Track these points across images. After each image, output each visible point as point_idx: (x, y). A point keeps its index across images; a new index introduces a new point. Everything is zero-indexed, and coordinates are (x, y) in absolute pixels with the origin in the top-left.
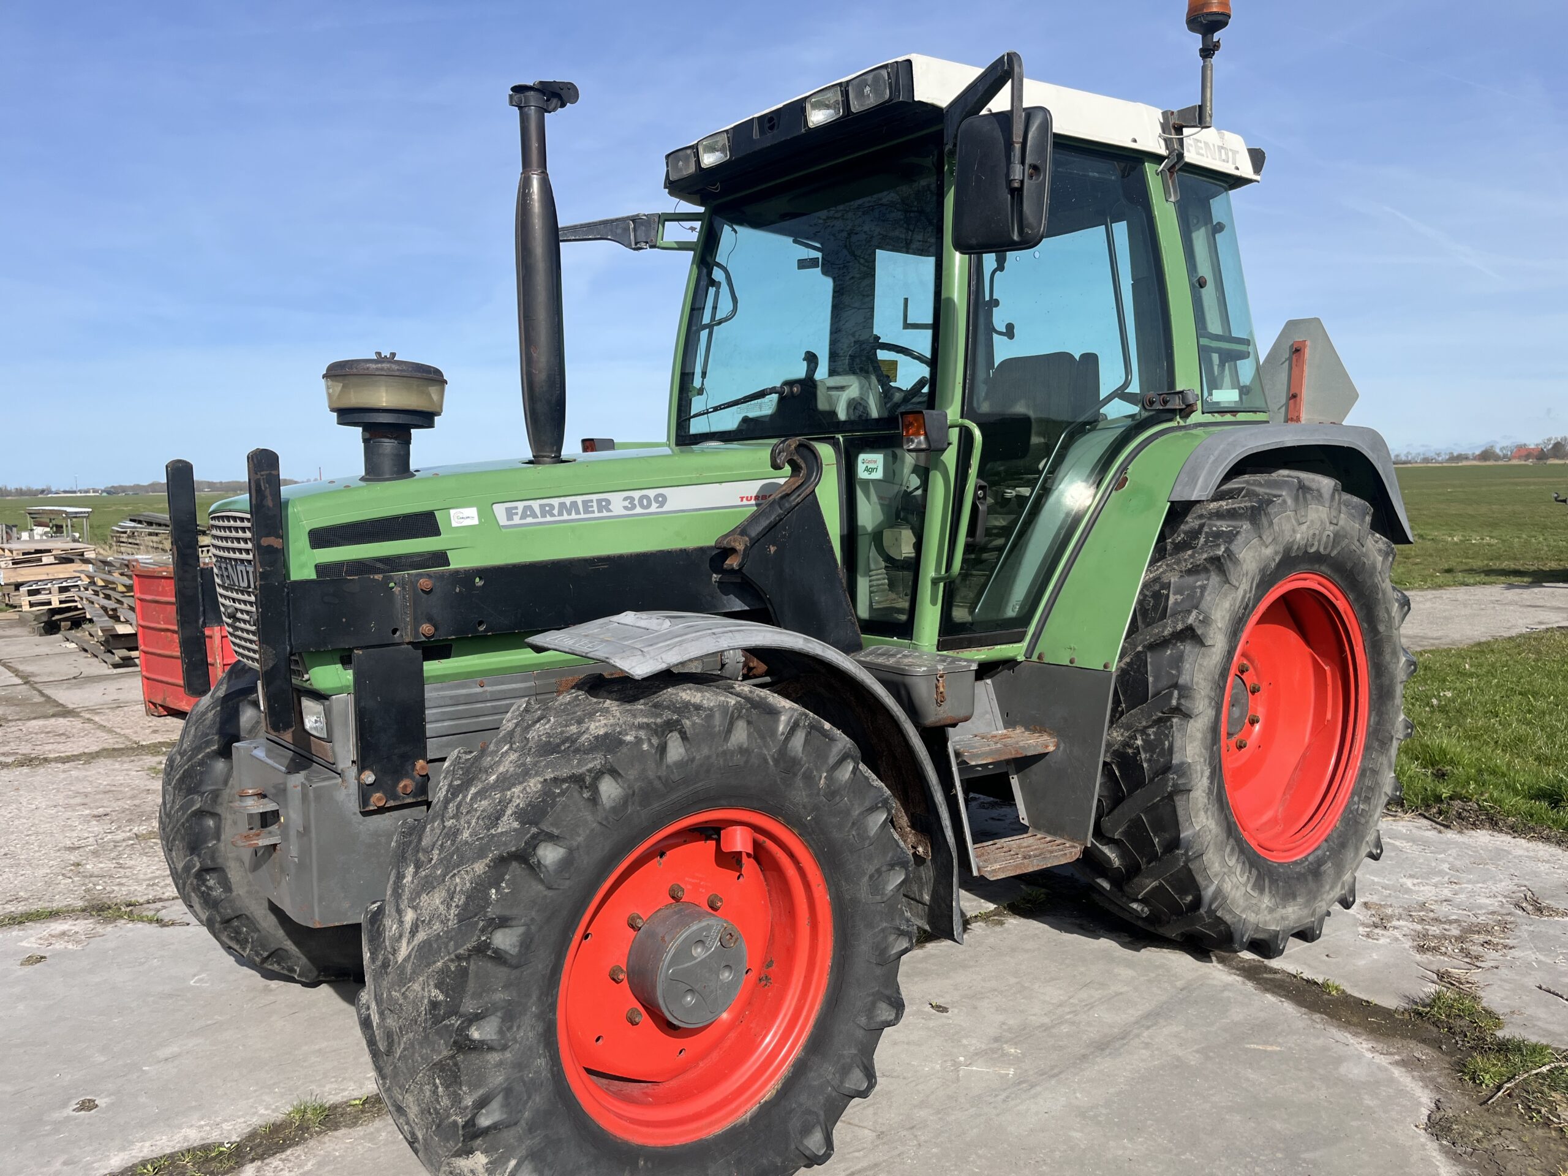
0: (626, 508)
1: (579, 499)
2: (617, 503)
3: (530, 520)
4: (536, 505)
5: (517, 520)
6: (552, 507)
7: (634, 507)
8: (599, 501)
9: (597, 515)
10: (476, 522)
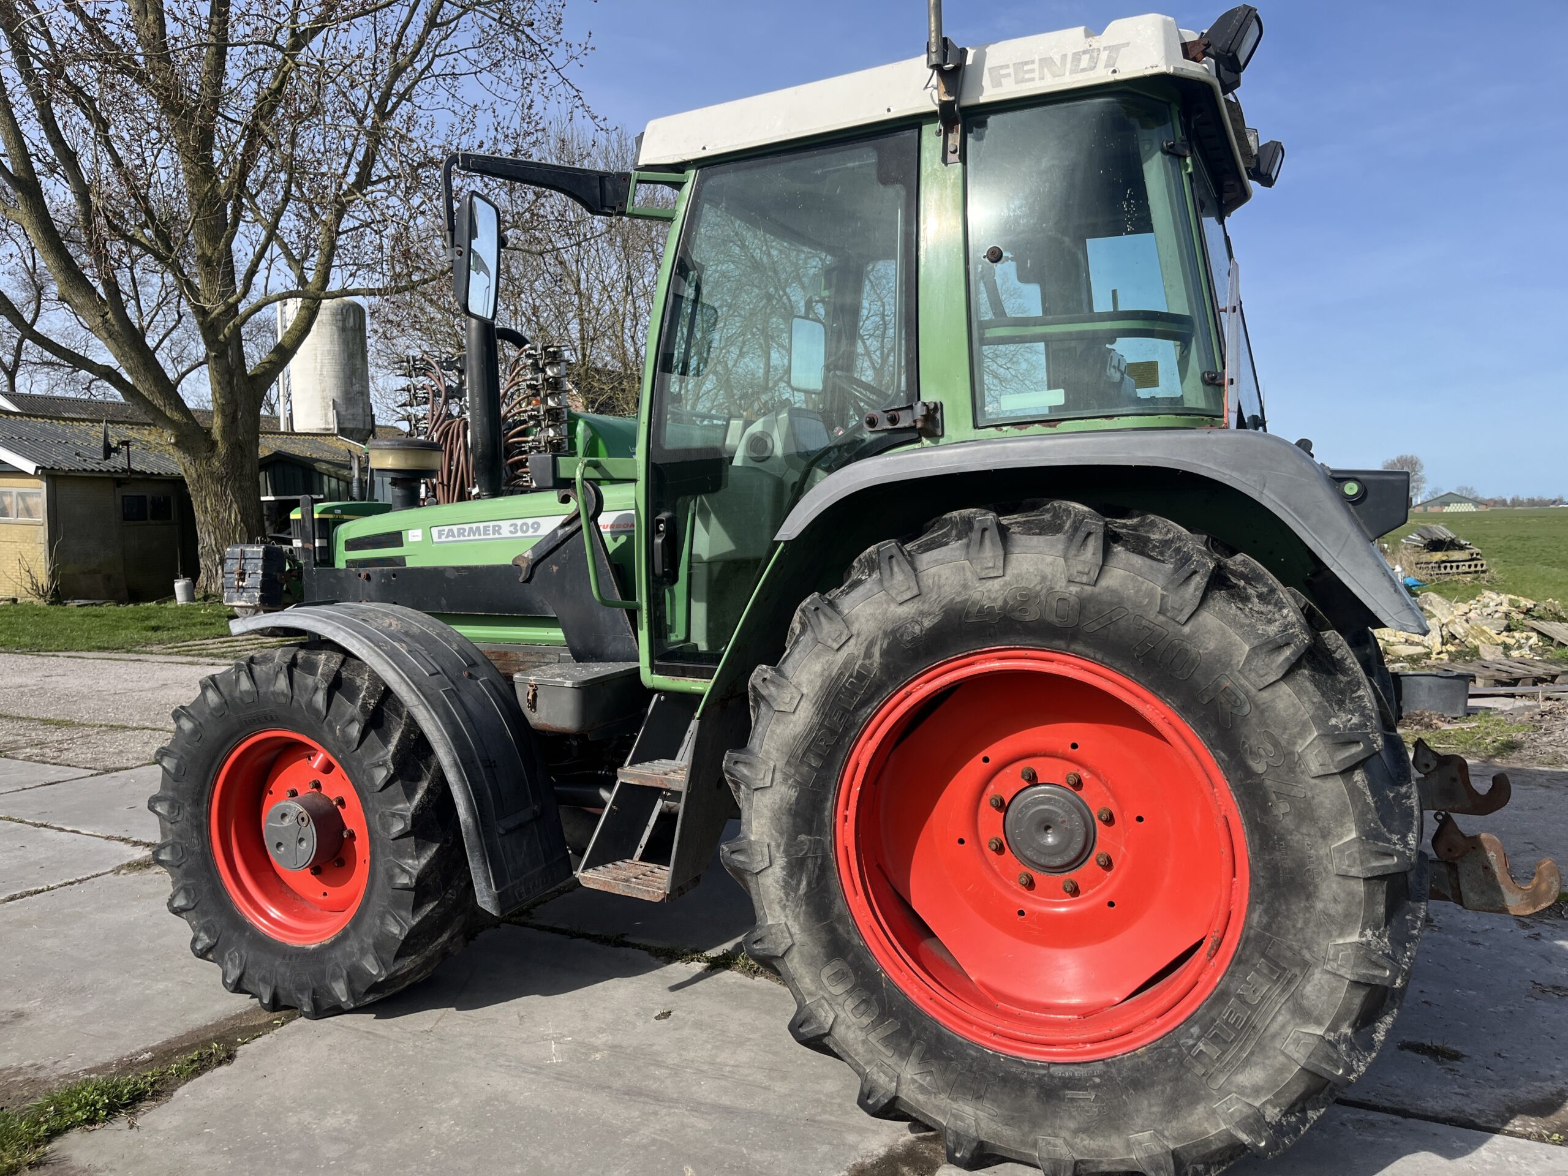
0: (511, 532)
1: (482, 525)
2: (506, 527)
3: (451, 539)
4: (455, 528)
5: (443, 539)
6: (464, 530)
7: (516, 531)
8: (494, 527)
9: (491, 536)
10: (420, 539)
